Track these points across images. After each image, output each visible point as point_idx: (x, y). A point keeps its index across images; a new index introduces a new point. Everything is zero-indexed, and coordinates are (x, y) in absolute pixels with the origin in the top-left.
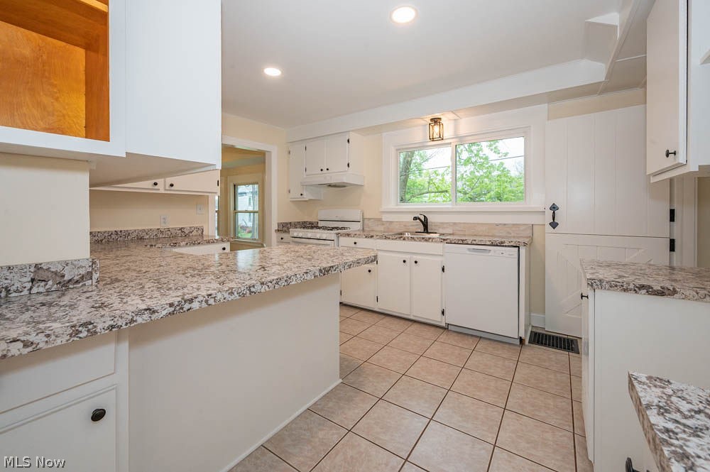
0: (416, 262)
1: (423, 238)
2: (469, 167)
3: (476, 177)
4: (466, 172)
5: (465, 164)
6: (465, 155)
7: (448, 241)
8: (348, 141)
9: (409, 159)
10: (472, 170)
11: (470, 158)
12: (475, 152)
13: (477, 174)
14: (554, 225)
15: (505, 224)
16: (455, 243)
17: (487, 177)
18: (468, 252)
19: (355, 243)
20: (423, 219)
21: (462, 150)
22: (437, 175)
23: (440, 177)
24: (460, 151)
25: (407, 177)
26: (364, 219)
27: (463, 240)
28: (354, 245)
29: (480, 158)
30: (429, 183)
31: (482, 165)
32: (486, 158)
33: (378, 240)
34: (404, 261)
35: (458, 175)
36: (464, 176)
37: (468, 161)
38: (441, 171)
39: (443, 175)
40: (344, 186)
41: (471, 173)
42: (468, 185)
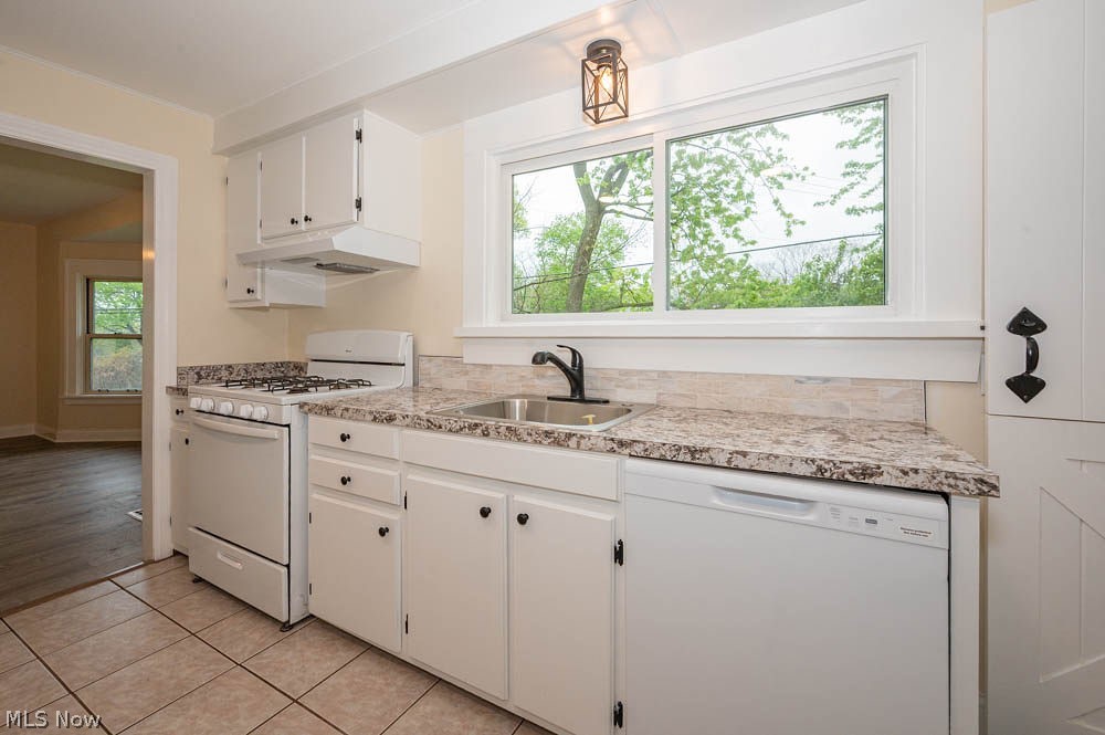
0: (522, 519)
1: (548, 434)
2: (690, 264)
3: (702, 281)
4: (684, 272)
5: (684, 259)
6: (683, 244)
7: (638, 449)
8: (359, 136)
9: (587, 248)
10: (695, 269)
11: (691, 248)
12: (701, 236)
13: (704, 275)
14: (1026, 386)
15: (826, 380)
16: (662, 459)
17: (721, 281)
18: (716, 501)
19: (344, 438)
20: (566, 358)
21: (678, 237)
22: (637, 277)
23: (641, 281)
24: (674, 238)
25: (583, 277)
26: (416, 358)
27: (693, 451)
28: (340, 444)
29: (711, 247)
30: (622, 289)
31: (711, 260)
32: (720, 248)
33: (407, 432)
34: (485, 513)
35: (672, 277)
36: (683, 280)
37: (687, 255)
38: (642, 270)
39: (646, 277)
40: (372, 271)
41: (693, 273)
42: (689, 295)
